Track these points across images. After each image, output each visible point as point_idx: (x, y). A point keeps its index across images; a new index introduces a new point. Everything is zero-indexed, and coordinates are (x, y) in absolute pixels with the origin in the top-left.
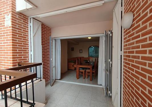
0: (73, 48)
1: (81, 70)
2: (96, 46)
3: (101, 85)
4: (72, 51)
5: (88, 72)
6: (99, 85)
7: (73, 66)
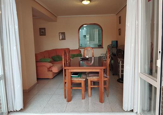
0: (44, 29)
1: (76, 79)
2: (95, 24)
3: (132, 111)
4: (41, 35)
5: (91, 81)
6: (127, 111)
7: (49, 69)
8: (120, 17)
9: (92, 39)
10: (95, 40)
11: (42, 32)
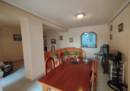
0: (62, 36)
4: (60, 40)
8: (111, 26)
9: (91, 40)
10: (94, 41)
11: (61, 38)
